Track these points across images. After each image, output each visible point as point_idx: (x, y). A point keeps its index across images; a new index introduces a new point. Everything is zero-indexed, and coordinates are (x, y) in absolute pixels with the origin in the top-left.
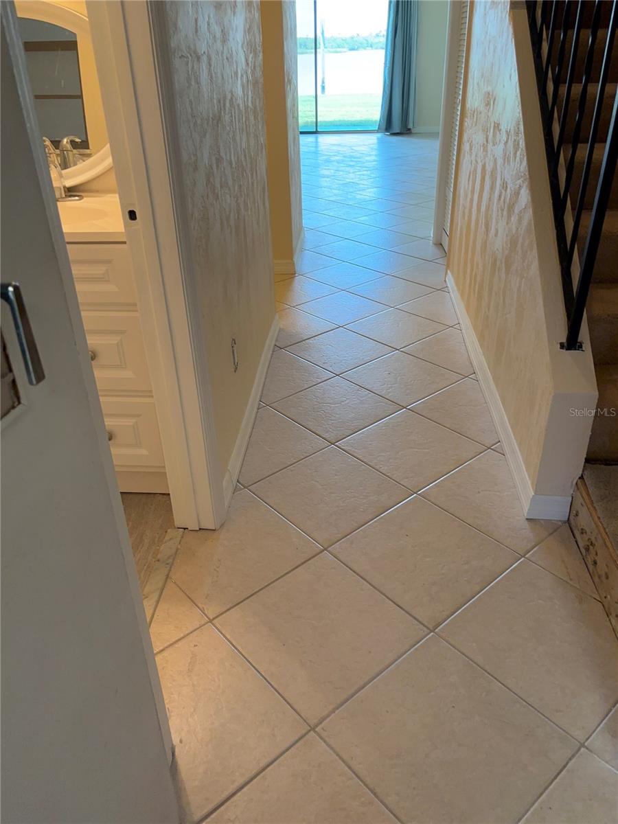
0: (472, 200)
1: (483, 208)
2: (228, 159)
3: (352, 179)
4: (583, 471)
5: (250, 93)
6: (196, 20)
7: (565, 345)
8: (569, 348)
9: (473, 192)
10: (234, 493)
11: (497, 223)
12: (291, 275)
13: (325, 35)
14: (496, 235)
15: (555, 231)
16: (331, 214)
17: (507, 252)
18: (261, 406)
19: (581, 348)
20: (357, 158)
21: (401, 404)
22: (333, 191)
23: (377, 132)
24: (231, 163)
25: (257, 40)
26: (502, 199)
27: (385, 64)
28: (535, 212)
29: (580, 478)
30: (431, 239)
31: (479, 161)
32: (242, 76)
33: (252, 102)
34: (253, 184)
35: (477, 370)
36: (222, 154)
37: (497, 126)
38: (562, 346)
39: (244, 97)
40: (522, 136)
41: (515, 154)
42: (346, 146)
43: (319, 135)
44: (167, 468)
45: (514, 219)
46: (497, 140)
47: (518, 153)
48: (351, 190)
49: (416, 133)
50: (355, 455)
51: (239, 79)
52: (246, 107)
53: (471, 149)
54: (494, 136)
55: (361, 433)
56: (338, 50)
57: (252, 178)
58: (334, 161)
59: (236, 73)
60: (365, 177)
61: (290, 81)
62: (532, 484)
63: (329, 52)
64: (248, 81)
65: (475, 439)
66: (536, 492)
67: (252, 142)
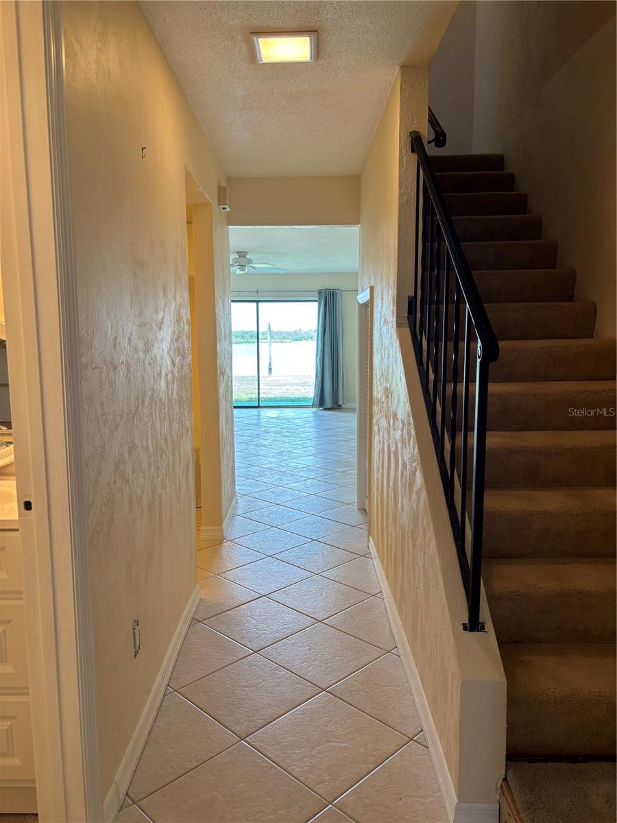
0: (383, 474)
1: (391, 483)
2: (145, 445)
3: (287, 448)
4: (506, 771)
5: (175, 387)
6: (116, 339)
7: (468, 626)
8: (472, 630)
9: (383, 468)
10: (120, 811)
11: (402, 498)
12: (219, 541)
13: (272, 329)
14: (403, 510)
15: (448, 511)
16: (265, 480)
17: (411, 527)
18: (168, 692)
19: (484, 629)
20: (293, 429)
21: (321, 686)
22: (269, 459)
23: (312, 406)
24: (147, 449)
25: (186, 346)
26: (404, 478)
27: (317, 355)
28: (429, 493)
29: (504, 780)
30: (356, 504)
31: (385, 442)
32: (167, 375)
33: (178, 395)
34: (174, 464)
35: (399, 645)
36: (137, 442)
37: (395, 415)
38: (465, 628)
39: (168, 392)
40: (412, 426)
41: (409, 440)
42: (283, 419)
43: (261, 409)
44: (37, 782)
45: (414, 496)
46: (397, 427)
47: (411, 440)
48: (285, 458)
49: (344, 409)
50: (267, 753)
51: (163, 377)
52: (170, 400)
53: (379, 431)
54: (394, 423)
55: (275, 724)
56: (284, 340)
57: (173, 458)
58: (271, 432)
59: (160, 375)
60: (299, 447)
61: (223, 374)
62: (455, 787)
63: (276, 342)
64: (174, 378)
65: (396, 728)
66: (459, 798)
67: (176, 426)
